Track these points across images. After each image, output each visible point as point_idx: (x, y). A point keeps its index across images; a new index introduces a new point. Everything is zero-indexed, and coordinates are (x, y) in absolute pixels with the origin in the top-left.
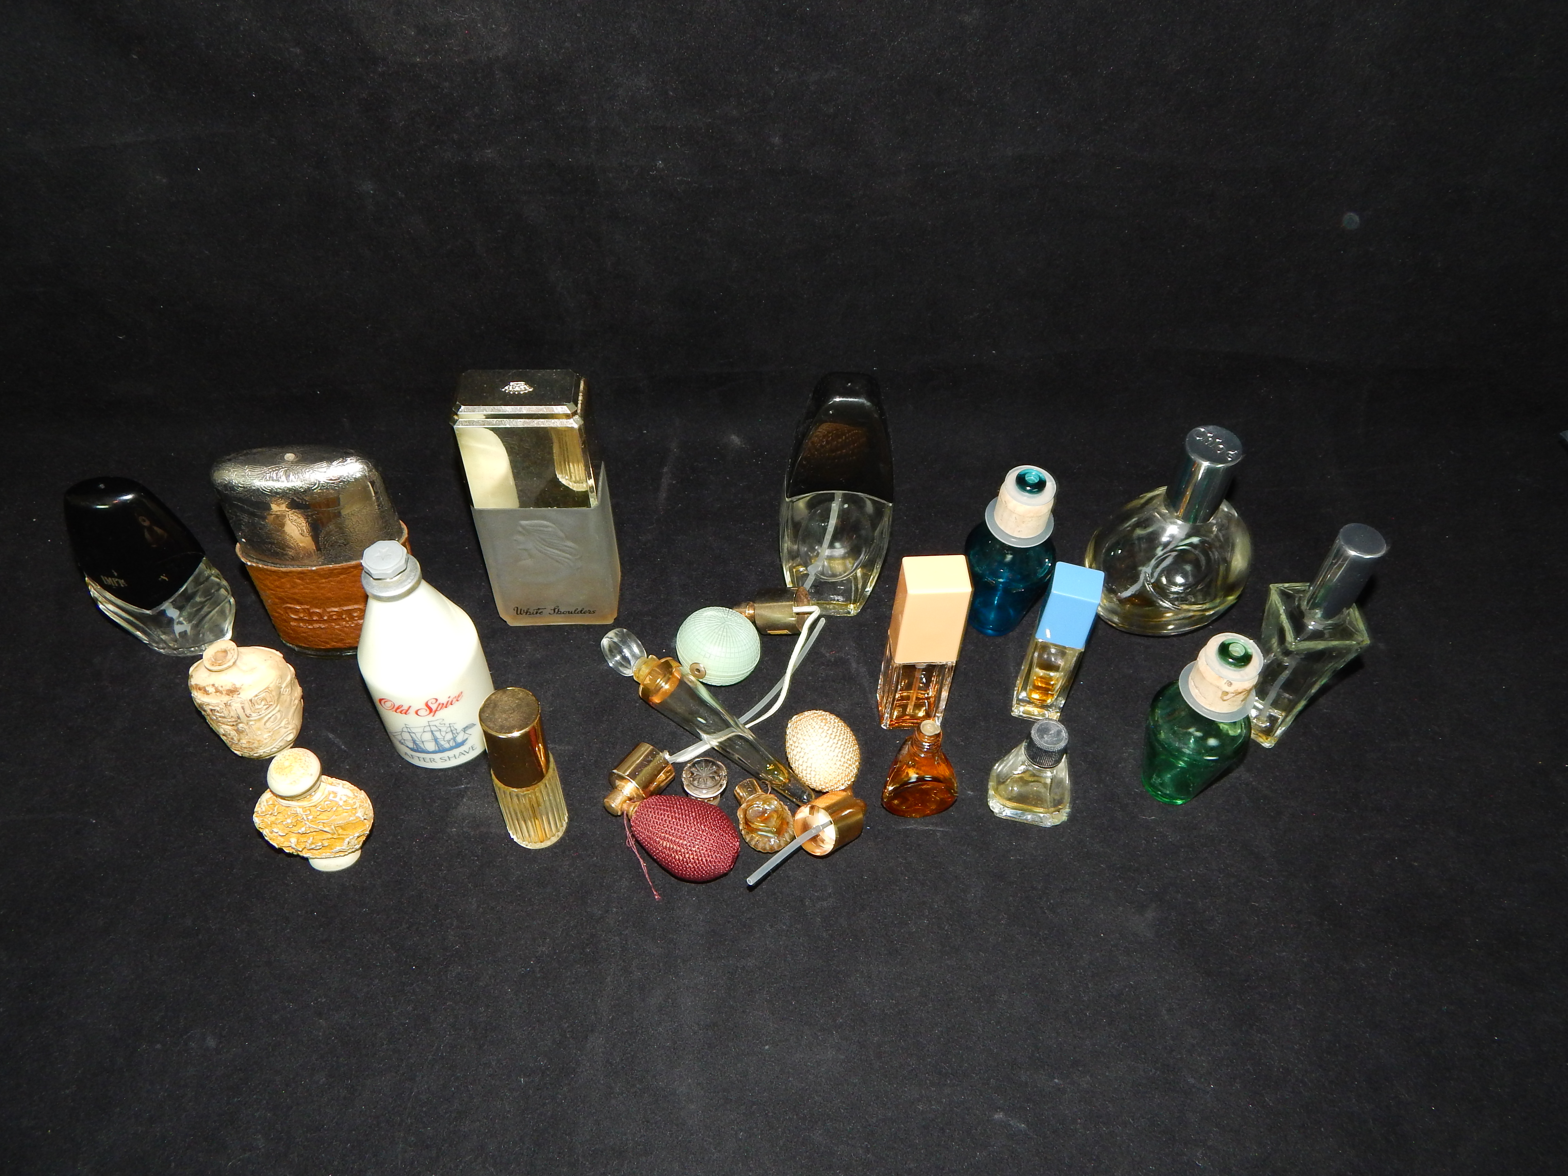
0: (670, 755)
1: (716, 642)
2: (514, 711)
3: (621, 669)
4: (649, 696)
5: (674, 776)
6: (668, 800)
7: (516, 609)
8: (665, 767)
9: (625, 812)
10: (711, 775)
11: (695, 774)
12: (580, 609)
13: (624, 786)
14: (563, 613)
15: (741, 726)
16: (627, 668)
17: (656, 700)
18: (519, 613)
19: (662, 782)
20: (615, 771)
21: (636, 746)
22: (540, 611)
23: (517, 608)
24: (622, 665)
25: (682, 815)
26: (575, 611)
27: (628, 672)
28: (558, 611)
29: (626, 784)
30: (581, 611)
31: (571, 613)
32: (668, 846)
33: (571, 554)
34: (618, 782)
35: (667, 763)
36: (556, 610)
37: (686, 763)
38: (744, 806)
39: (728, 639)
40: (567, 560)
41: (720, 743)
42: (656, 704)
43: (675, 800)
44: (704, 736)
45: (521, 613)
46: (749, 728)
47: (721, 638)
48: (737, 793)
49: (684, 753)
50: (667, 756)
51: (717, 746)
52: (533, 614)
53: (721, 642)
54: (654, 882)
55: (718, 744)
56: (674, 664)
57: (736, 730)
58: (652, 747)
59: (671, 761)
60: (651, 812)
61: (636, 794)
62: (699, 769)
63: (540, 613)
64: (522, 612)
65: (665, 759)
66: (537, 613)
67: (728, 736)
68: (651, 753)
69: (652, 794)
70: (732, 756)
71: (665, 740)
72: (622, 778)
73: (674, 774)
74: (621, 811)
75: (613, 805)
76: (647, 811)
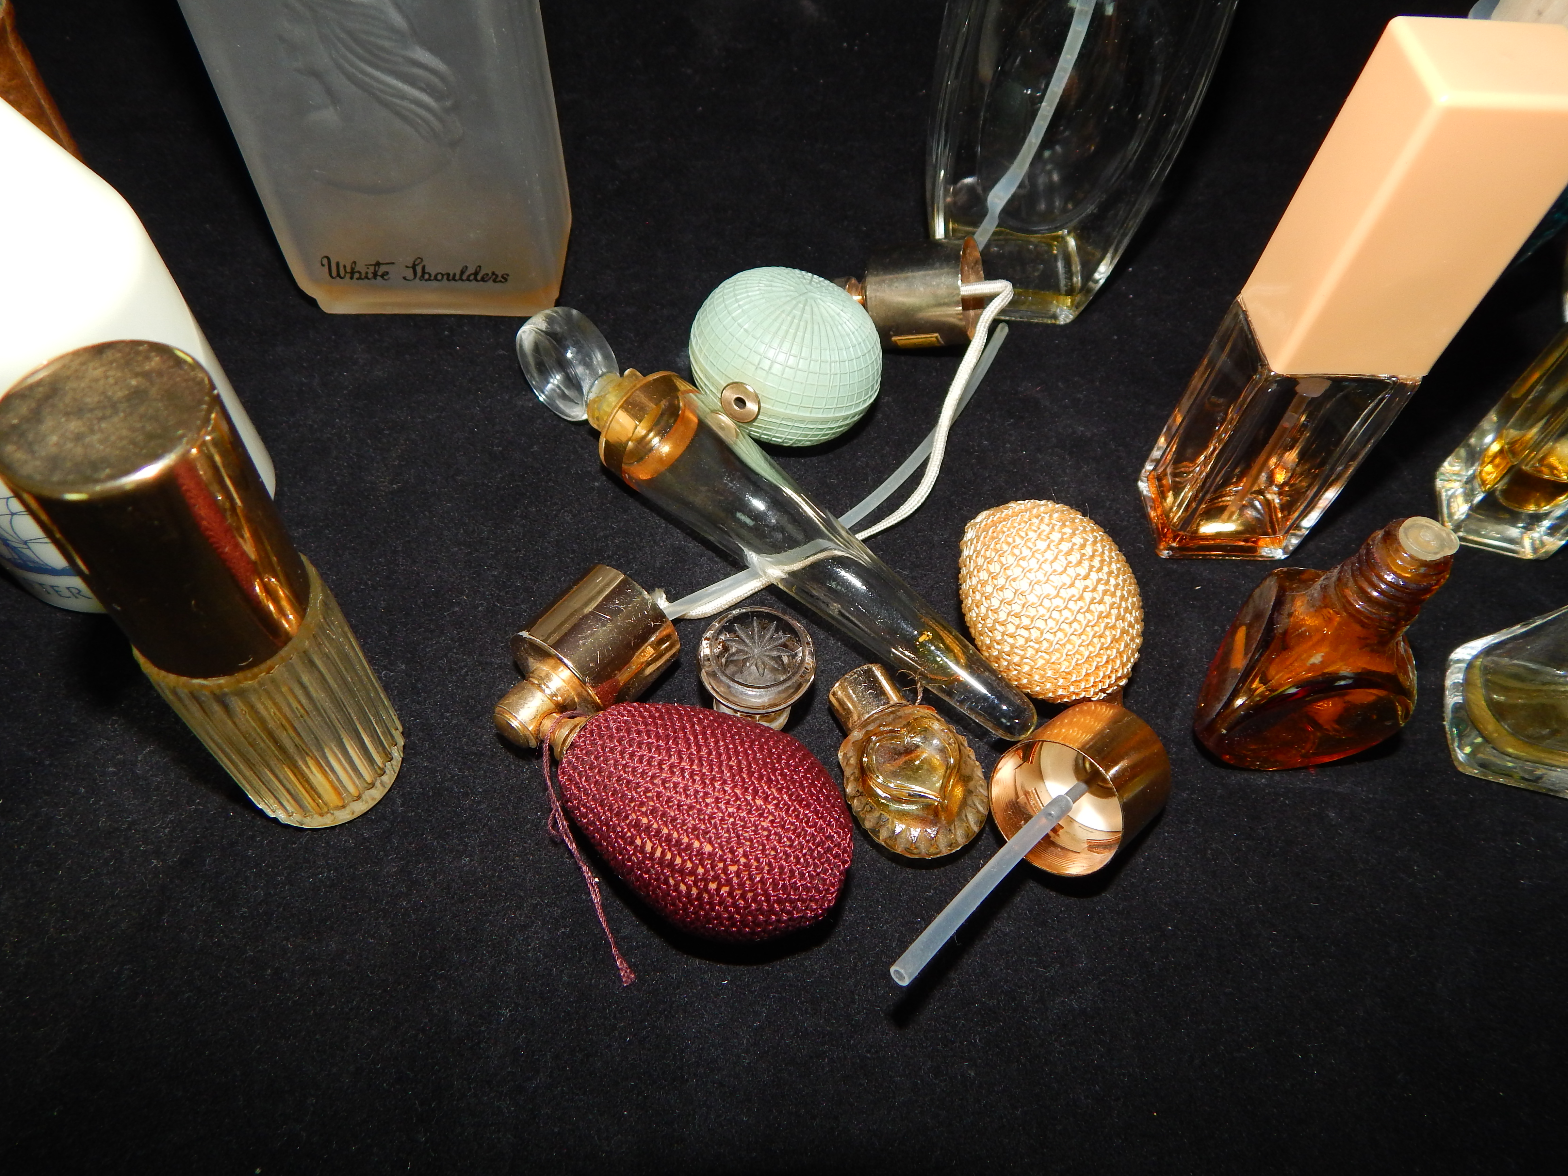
0: (671, 599)
1: (787, 332)
2: (116, 412)
3: (561, 404)
4: (621, 463)
5: (679, 651)
6: (661, 717)
7: (325, 261)
8: (656, 628)
9: (546, 746)
10: (775, 653)
11: (734, 650)
12: (471, 270)
13: (548, 676)
14: (436, 279)
15: (843, 533)
16: (572, 401)
17: (642, 473)
18: (334, 274)
19: (649, 664)
20: (525, 634)
21: (583, 573)
22: (383, 269)
23: (328, 259)
24: (564, 397)
25: (701, 765)
26: (462, 273)
27: (578, 413)
28: (424, 272)
29: (555, 668)
30: (476, 274)
31: (454, 279)
32: (658, 854)
33: (429, 89)
34: (533, 663)
35: (660, 616)
36: (419, 269)
37: (708, 620)
38: (856, 735)
39: (816, 327)
40: (423, 113)
41: (792, 574)
42: (640, 482)
43: (681, 718)
44: (752, 557)
45: (338, 275)
46: (865, 541)
47: (798, 326)
48: (838, 700)
49: (700, 598)
50: (662, 603)
51: (782, 580)
52: (367, 277)
53: (800, 334)
54: (618, 931)
55: (784, 576)
56: (682, 385)
57: (832, 545)
58: (622, 577)
59: (671, 614)
60: (612, 750)
61: (579, 695)
62: (743, 636)
63: (382, 276)
64: (342, 273)
65: (655, 607)
66: (375, 275)
67: (812, 559)
68: (619, 591)
69: (619, 697)
70: (823, 606)
71: (658, 565)
72: (543, 654)
73: (678, 646)
74: (537, 738)
75: (515, 724)
76: (603, 747)
